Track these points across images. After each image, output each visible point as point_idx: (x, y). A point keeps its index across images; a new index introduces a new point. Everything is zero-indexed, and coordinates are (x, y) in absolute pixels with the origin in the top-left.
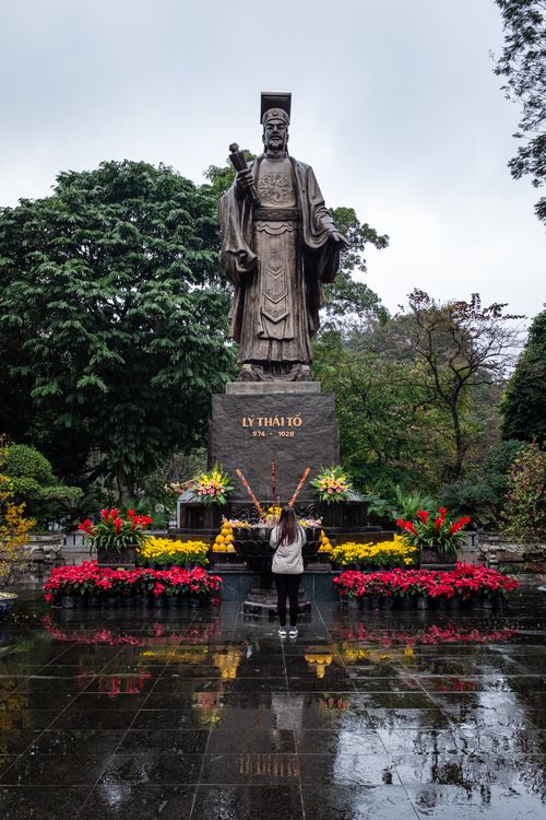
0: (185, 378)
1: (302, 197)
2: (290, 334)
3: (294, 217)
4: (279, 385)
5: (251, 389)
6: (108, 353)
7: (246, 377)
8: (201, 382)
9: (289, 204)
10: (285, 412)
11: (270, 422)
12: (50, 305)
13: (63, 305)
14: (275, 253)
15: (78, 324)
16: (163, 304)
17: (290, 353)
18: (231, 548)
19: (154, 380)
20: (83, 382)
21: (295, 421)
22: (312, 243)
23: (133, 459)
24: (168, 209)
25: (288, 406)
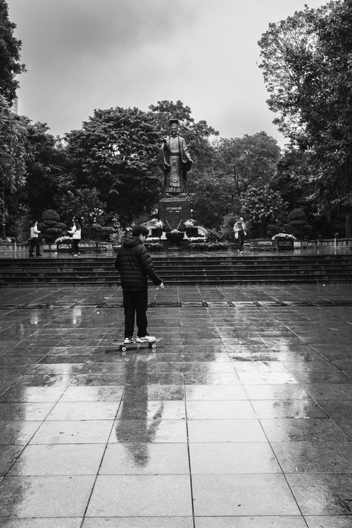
0: (145, 190)
1: (181, 149)
2: (178, 186)
3: (178, 154)
4: (176, 199)
5: (168, 200)
6: (119, 182)
7: (167, 197)
8: (150, 191)
9: (178, 151)
10: (177, 206)
11: (173, 209)
12: (101, 167)
13: (105, 167)
14: (174, 164)
15: (109, 173)
16: (138, 166)
17: (179, 191)
18: (166, 239)
19: (134, 190)
20: (111, 191)
21: (180, 208)
22: (184, 162)
23: (125, 217)
24: (139, 131)
25: (177, 204)
